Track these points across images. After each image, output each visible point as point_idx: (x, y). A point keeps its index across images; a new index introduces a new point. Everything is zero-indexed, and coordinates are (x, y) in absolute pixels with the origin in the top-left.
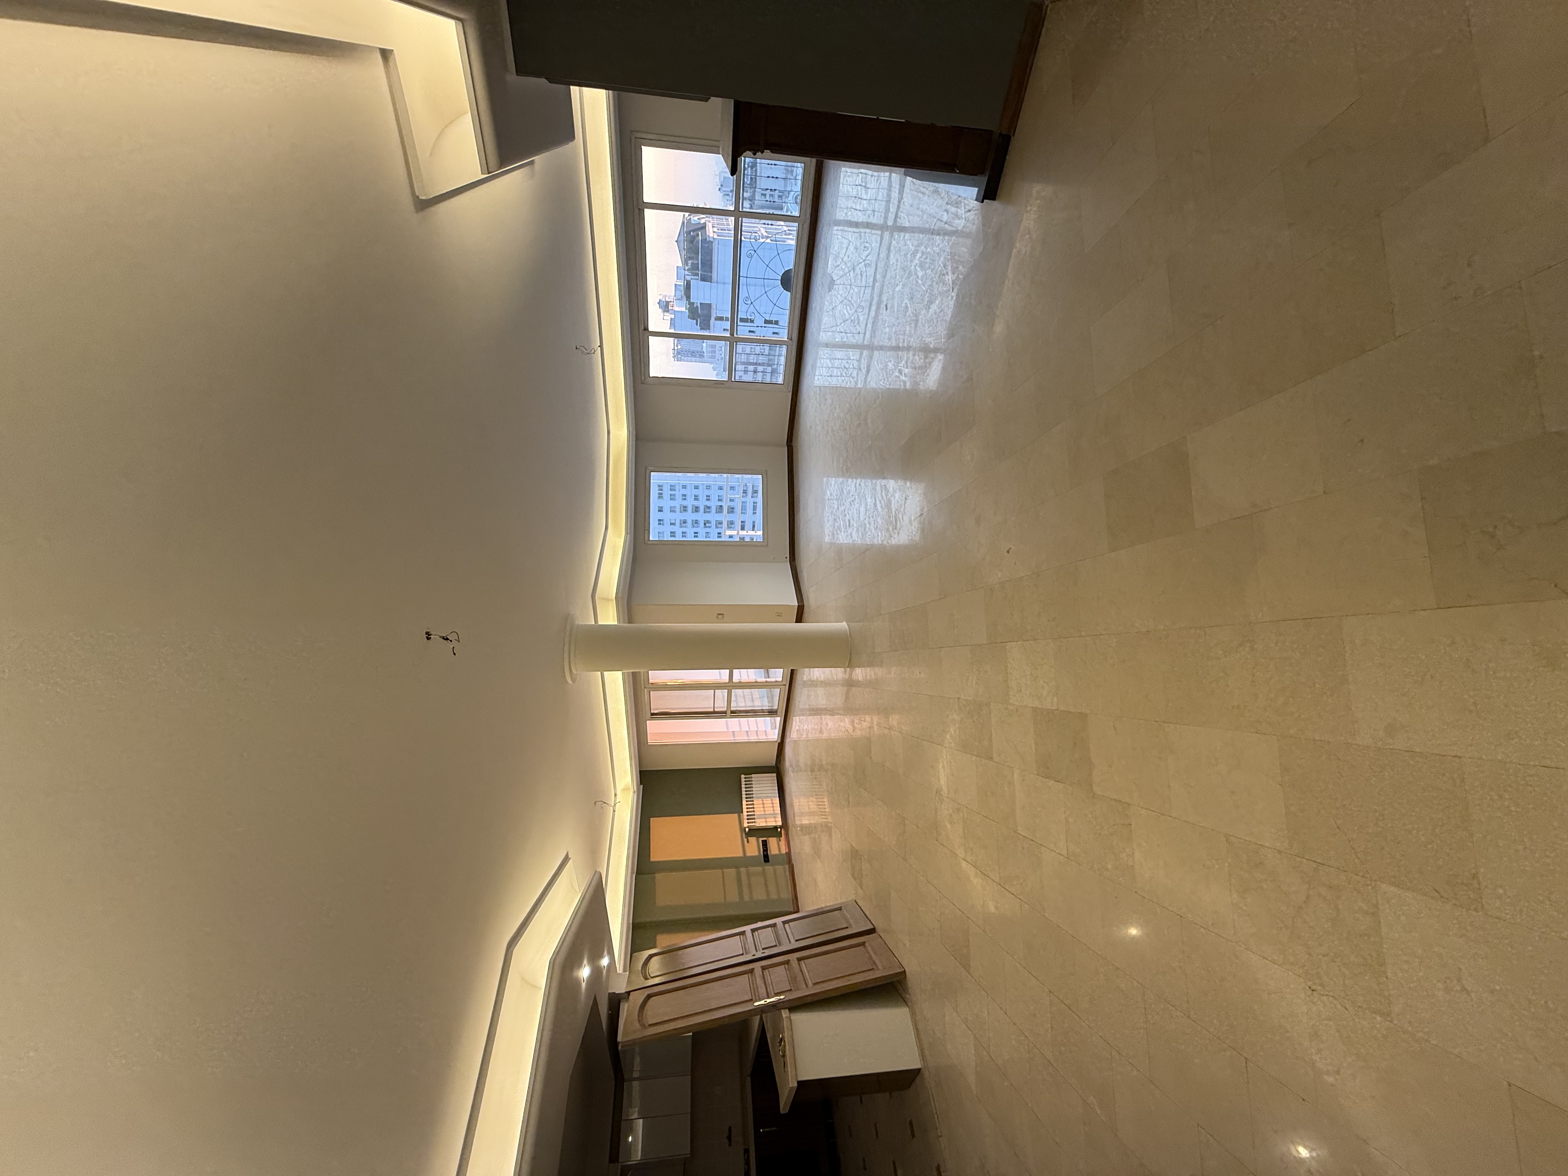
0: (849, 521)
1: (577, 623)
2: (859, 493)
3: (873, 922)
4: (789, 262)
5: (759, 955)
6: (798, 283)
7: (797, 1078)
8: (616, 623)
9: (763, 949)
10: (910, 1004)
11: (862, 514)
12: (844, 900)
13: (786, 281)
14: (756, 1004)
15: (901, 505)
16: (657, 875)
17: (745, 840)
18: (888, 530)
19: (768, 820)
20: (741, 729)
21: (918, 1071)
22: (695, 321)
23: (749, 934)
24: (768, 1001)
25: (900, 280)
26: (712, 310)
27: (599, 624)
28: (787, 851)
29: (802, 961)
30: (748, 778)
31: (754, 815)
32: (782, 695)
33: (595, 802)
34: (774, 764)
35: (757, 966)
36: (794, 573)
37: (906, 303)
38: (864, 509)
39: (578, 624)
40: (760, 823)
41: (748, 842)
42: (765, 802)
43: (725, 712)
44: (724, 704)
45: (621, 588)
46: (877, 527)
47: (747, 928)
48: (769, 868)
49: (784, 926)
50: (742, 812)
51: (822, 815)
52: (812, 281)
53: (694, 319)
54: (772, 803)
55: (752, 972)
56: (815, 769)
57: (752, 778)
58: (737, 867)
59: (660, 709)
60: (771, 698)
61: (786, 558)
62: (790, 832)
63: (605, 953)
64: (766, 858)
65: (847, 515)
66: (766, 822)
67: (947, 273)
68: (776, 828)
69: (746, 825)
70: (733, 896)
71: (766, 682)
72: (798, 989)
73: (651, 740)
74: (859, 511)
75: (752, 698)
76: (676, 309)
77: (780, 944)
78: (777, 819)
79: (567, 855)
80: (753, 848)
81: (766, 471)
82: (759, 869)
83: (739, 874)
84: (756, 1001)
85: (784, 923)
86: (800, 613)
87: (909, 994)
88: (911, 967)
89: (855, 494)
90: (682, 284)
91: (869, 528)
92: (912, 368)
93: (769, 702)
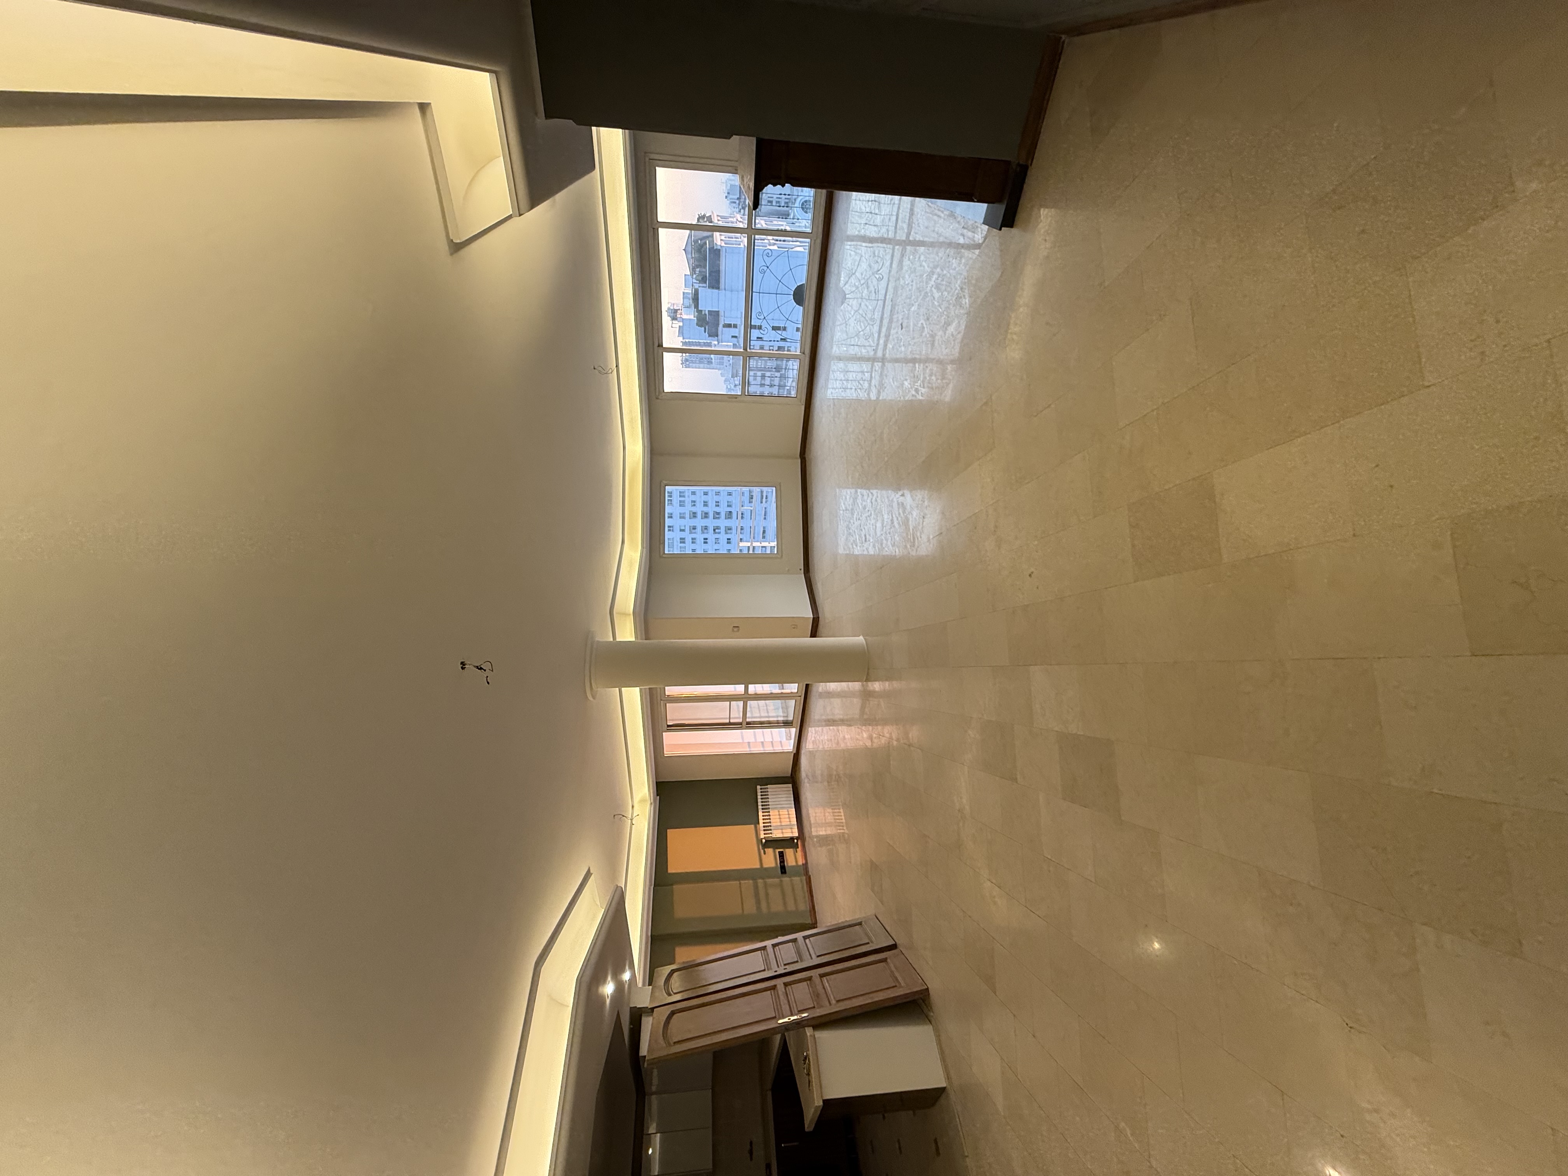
0: (865, 536)
1: (597, 639)
2: (876, 509)
3: (895, 938)
4: (801, 275)
5: (781, 971)
6: (810, 296)
7: (822, 1097)
8: (633, 639)
9: (785, 965)
10: (933, 1022)
11: (878, 530)
12: (864, 915)
13: (799, 296)
14: (780, 1021)
15: (919, 523)
16: (674, 887)
17: (762, 851)
18: (906, 546)
19: (784, 831)
20: (756, 739)
21: (943, 1090)
22: (703, 328)
23: (770, 949)
24: (792, 1018)
25: (915, 300)
26: (720, 317)
27: (617, 640)
28: (804, 862)
29: (825, 978)
30: (763, 789)
31: (771, 826)
32: (797, 708)
33: (614, 816)
34: (789, 775)
35: (779, 982)
36: (809, 585)
37: (922, 324)
38: (881, 525)
39: (598, 641)
40: (777, 834)
41: (765, 853)
42: (781, 813)
43: (741, 724)
44: (739, 714)
45: (638, 603)
46: (894, 543)
47: (768, 943)
48: (786, 879)
49: (805, 942)
50: (759, 823)
51: (839, 826)
52: (824, 295)
53: (701, 326)
54: (789, 814)
55: (774, 989)
56: (833, 779)
57: (767, 788)
58: (754, 879)
59: (676, 720)
60: (785, 708)
61: (801, 570)
62: (806, 844)
63: (627, 967)
64: (783, 870)
65: (863, 530)
66: (783, 833)
67: (964, 296)
68: (792, 839)
69: (762, 836)
70: (750, 907)
71: (782, 693)
72: (821, 1006)
73: (667, 752)
74: (876, 526)
75: (767, 709)
76: (685, 317)
77: (802, 961)
78: (793, 830)
79: (589, 870)
80: (770, 859)
81: (780, 483)
82: (777, 880)
83: (756, 887)
84: (780, 1019)
85: (805, 938)
86: (815, 625)
87: (933, 1012)
88: (935, 986)
89: (871, 509)
90: (691, 291)
91: (887, 545)
92: (928, 387)
93: (783, 712)
